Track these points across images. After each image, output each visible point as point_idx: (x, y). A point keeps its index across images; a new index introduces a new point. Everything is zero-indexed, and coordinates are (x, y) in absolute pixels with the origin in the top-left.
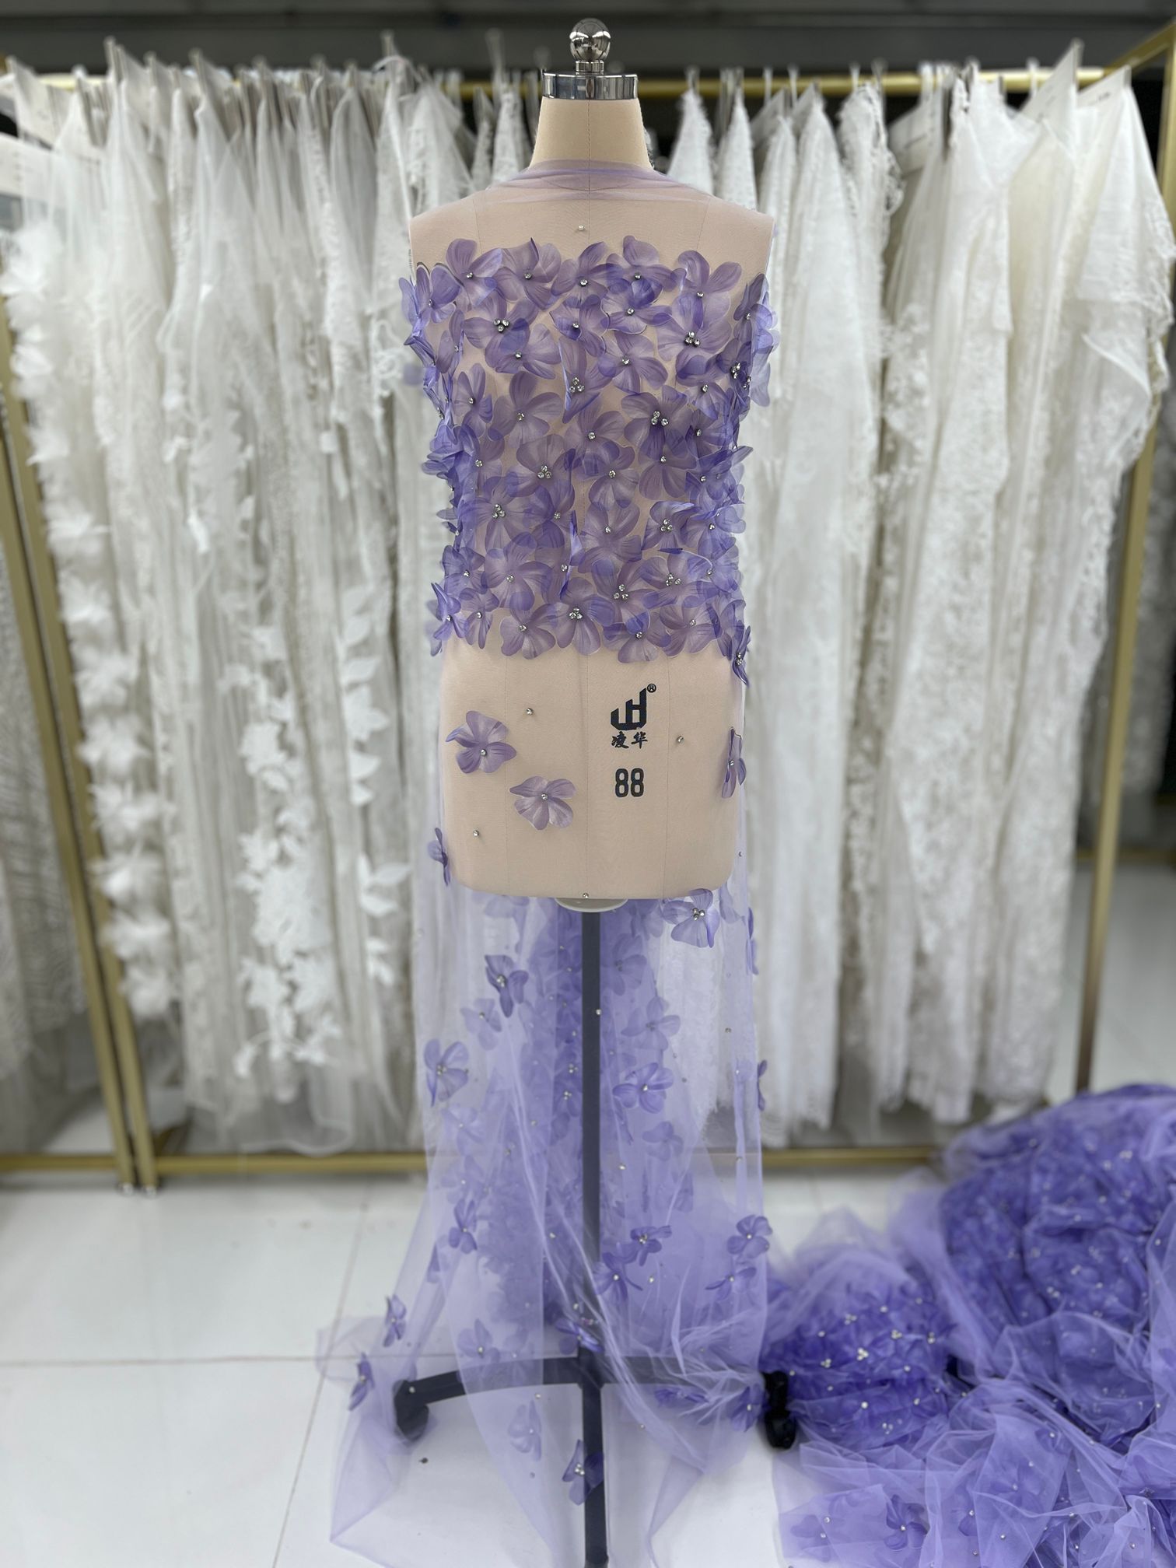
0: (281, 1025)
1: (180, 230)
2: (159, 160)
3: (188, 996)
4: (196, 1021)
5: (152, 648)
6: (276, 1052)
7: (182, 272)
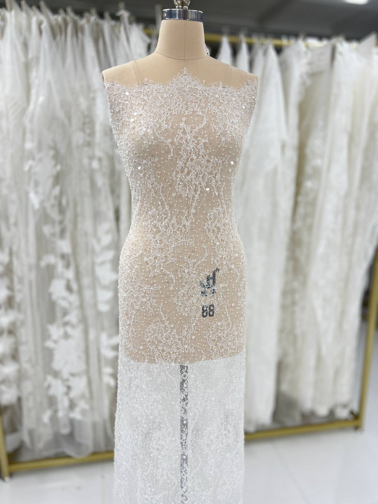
0: (63, 403)
1: (34, 74)
2: (25, 45)
3: (24, 395)
4: (28, 405)
5: (15, 248)
6: (61, 414)
7: (33, 92)
